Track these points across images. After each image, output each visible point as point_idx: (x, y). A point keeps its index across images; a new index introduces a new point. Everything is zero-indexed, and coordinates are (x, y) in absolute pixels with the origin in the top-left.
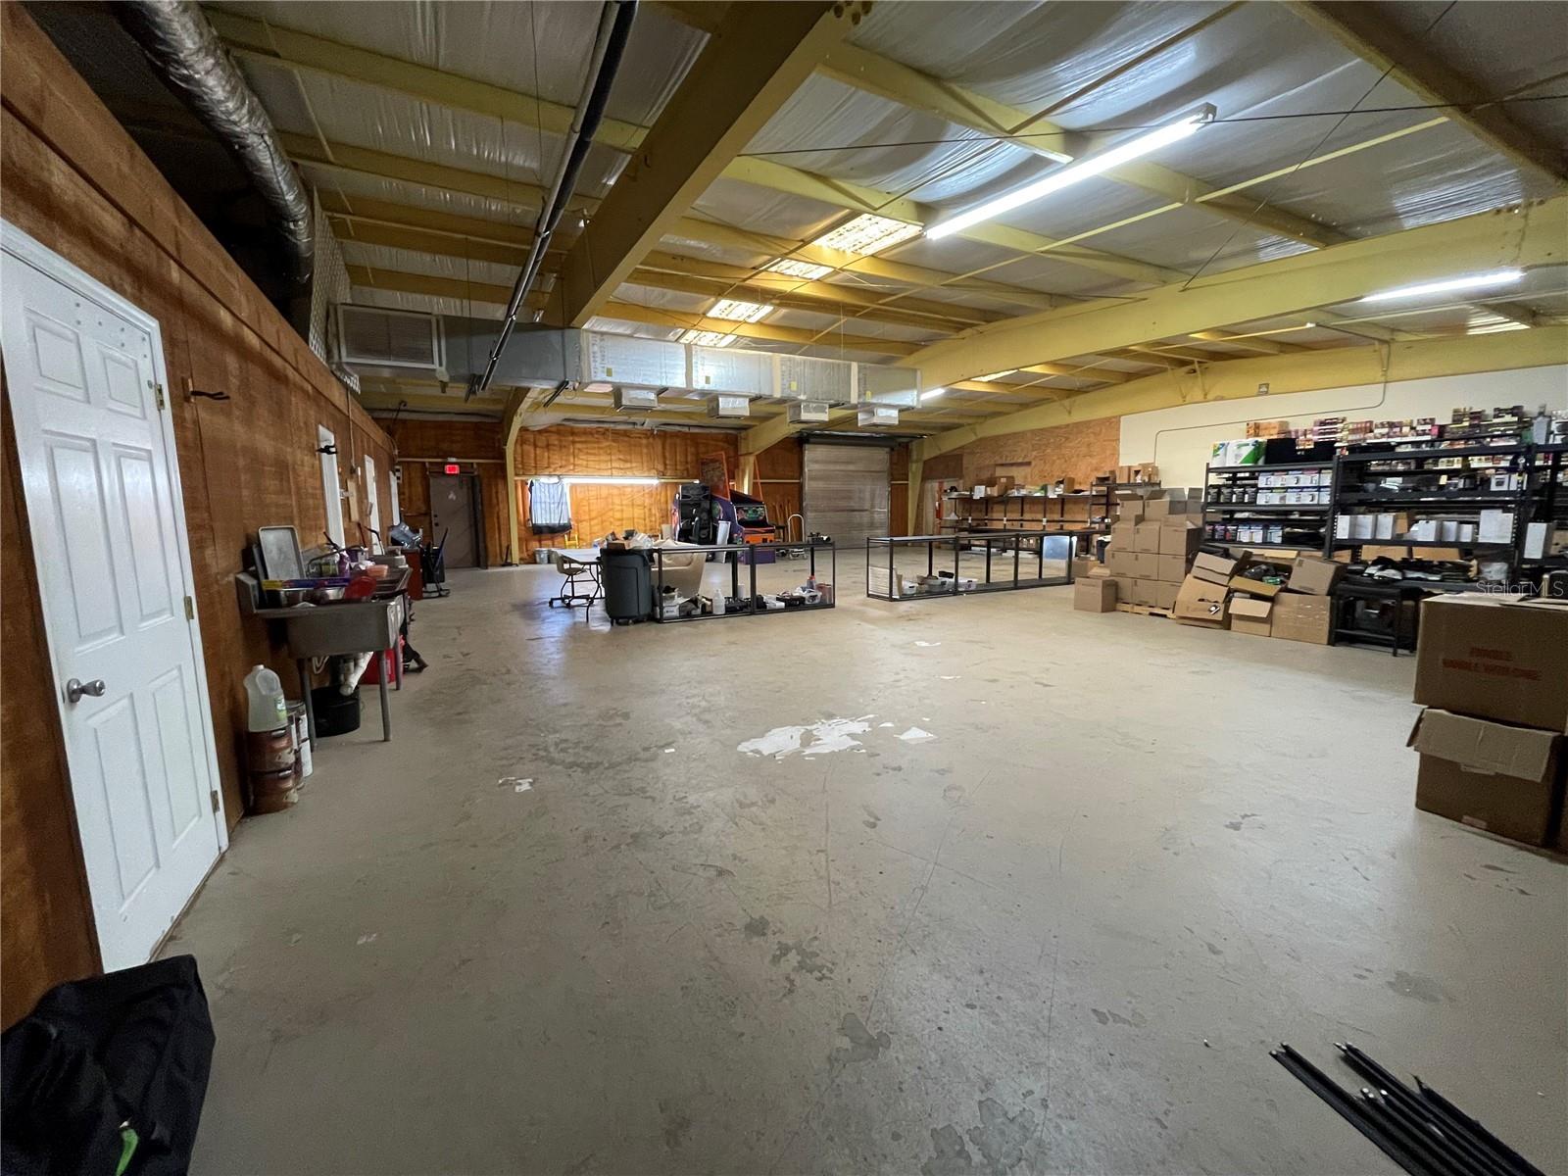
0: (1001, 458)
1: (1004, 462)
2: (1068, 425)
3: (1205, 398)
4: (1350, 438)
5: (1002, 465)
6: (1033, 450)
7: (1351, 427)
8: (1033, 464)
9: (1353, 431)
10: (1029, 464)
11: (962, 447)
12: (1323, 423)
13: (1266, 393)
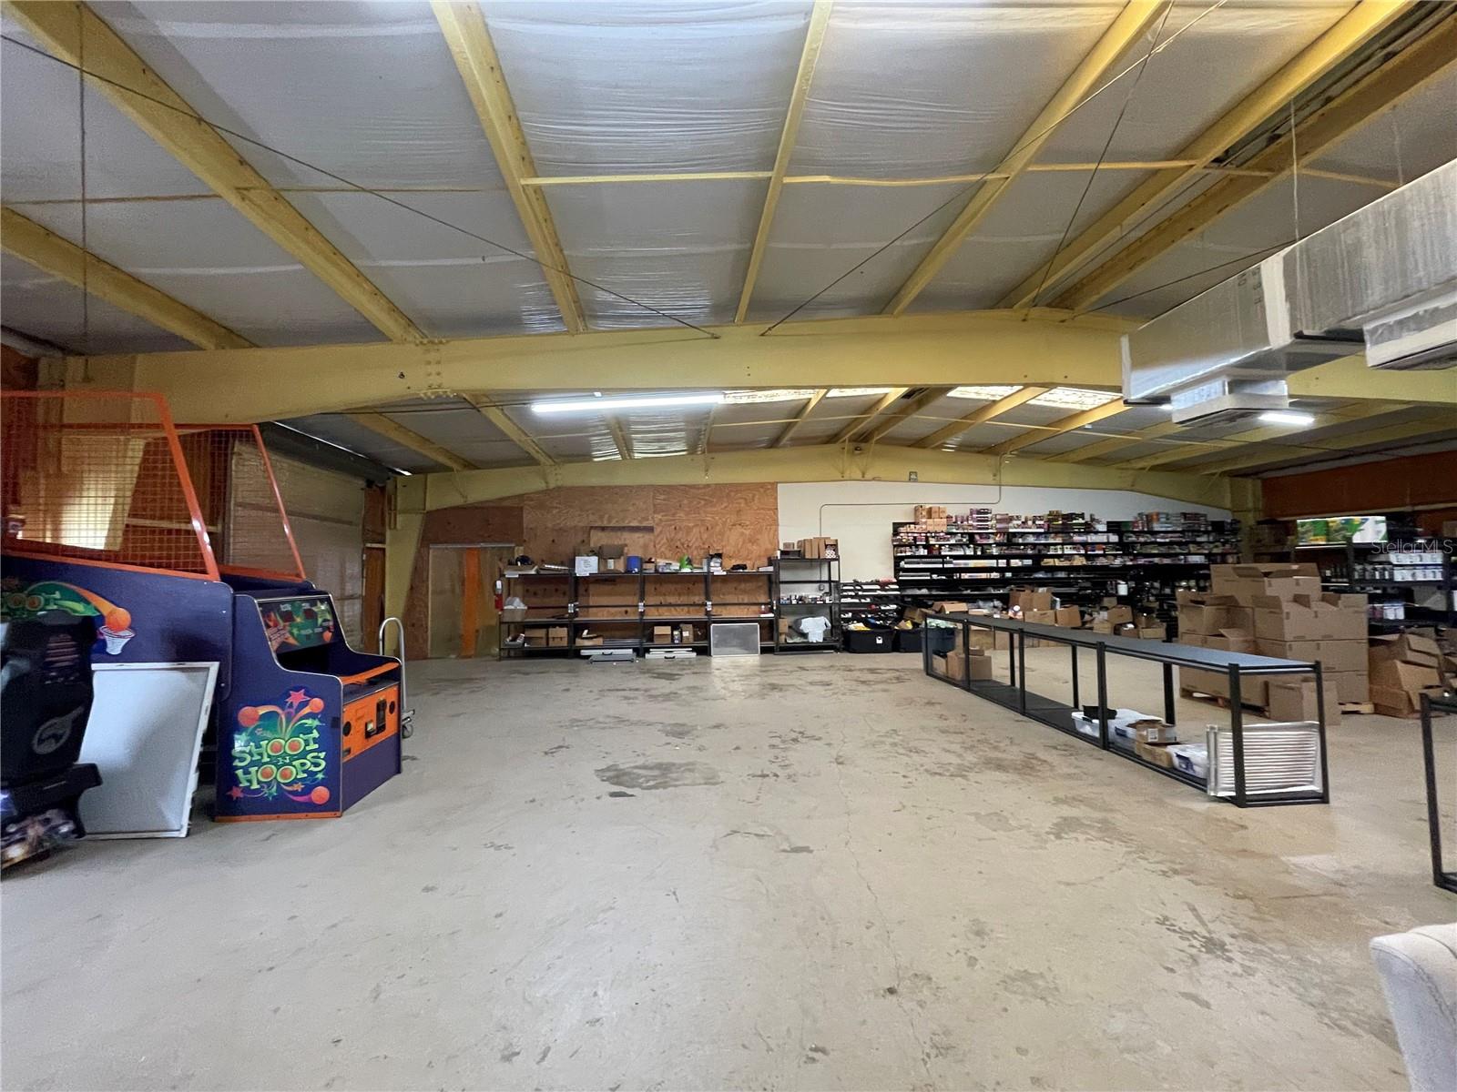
0: (601, 518)
1: (605, 524)
2: (708, 486)
3: (863, 477)
4: (998, 526)
5: (603, 529)
6: (654, 512)
7: (998, 517)
8: (658, 530)
9: (999, 521)
10: (650, 529)
11: (521, 496)
12: (979, 512)
13: (915, 481)
